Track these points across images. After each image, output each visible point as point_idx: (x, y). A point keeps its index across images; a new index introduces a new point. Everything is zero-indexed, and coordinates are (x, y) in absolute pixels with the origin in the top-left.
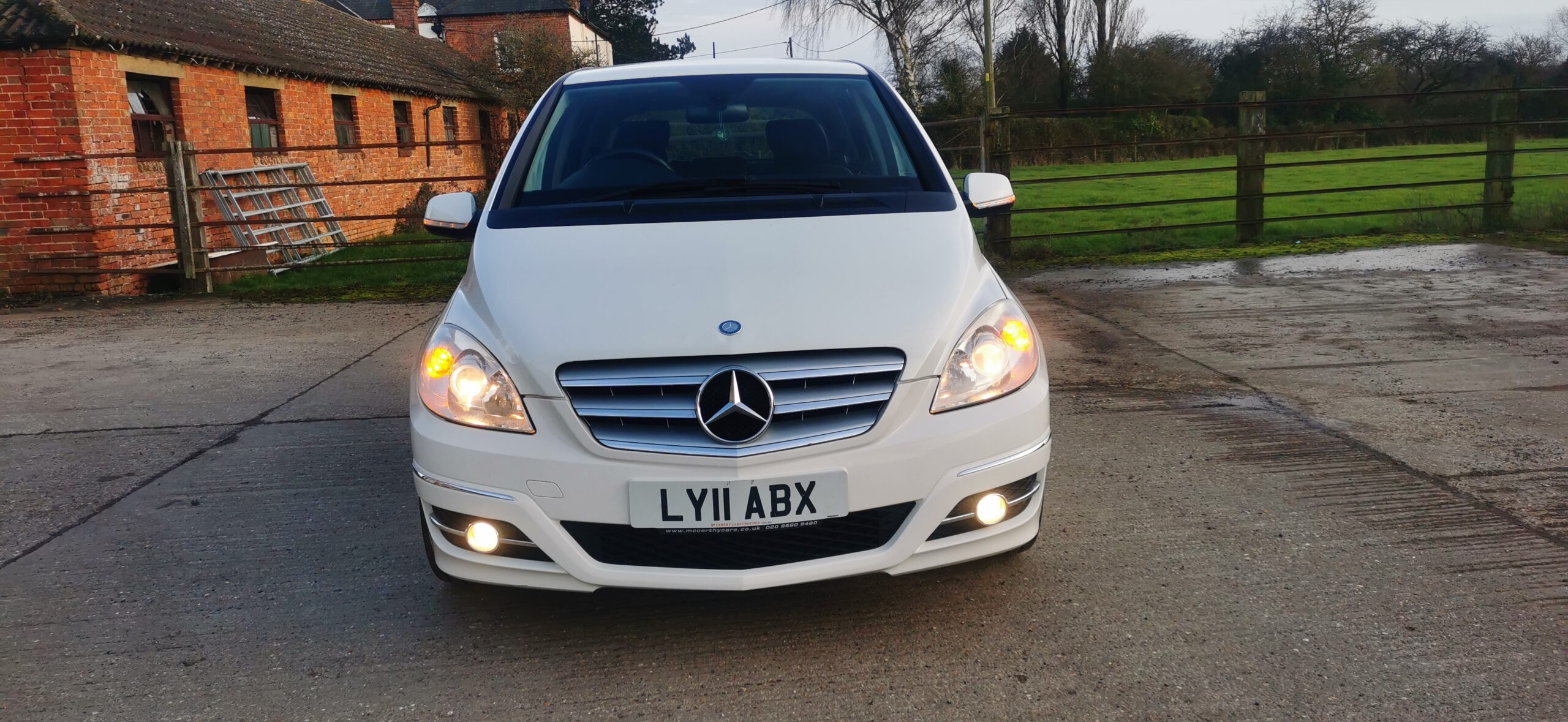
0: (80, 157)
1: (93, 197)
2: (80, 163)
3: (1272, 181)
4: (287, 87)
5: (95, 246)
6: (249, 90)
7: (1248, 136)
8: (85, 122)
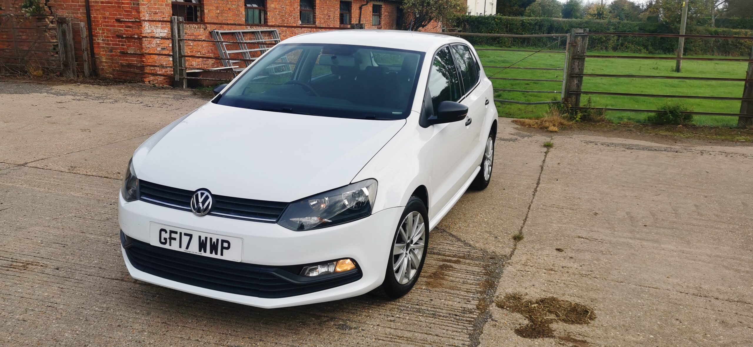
0: (139, 20)
1: (144, 39)
2: (139, 23)
5: (143, 61)
8: (143, 5)
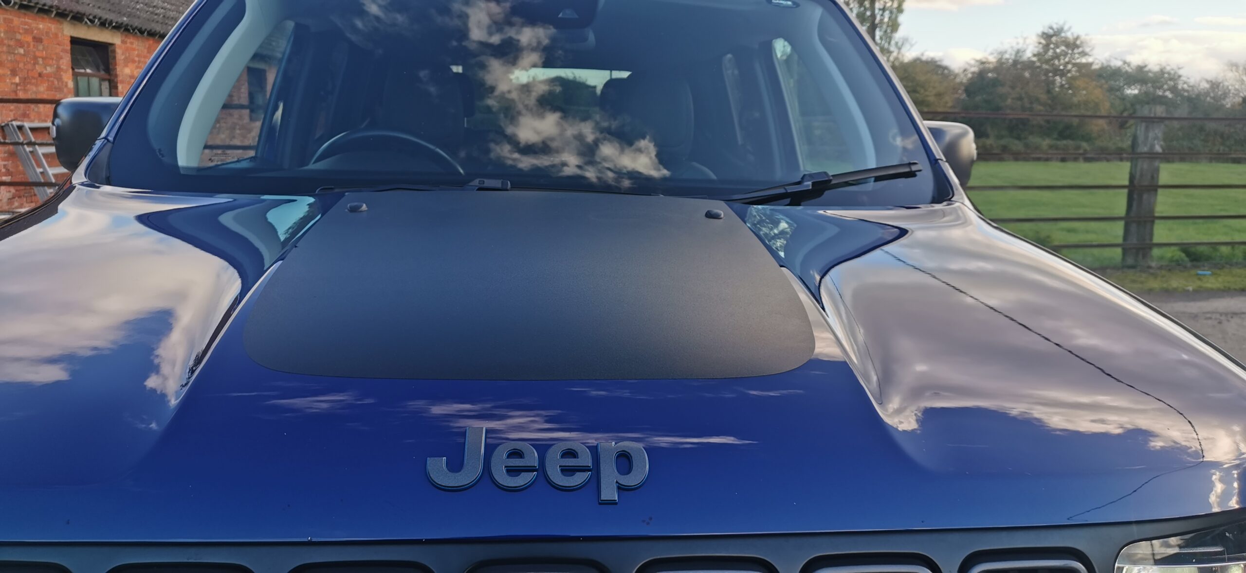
3: (1164, 204)
4: (123, 42)
6: (74, 41)
7: (1145, 153)
